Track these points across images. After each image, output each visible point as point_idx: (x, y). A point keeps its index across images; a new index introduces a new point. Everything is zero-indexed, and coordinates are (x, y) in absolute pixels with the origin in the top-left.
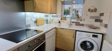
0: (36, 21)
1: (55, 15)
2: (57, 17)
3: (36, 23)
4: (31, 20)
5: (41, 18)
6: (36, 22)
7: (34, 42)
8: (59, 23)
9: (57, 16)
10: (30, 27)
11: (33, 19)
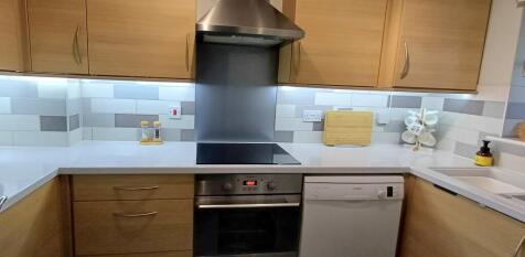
0: (323, 121)
1: (466, 97)
2: (479, 113)
3: (322, 129)
4: (300, 114)
5: (355, 110)
6: (320, 126)
7: (245, 183)
8: (482, 160)
9: (477, 109)
10: (292, 142)
11: (306, 112)
